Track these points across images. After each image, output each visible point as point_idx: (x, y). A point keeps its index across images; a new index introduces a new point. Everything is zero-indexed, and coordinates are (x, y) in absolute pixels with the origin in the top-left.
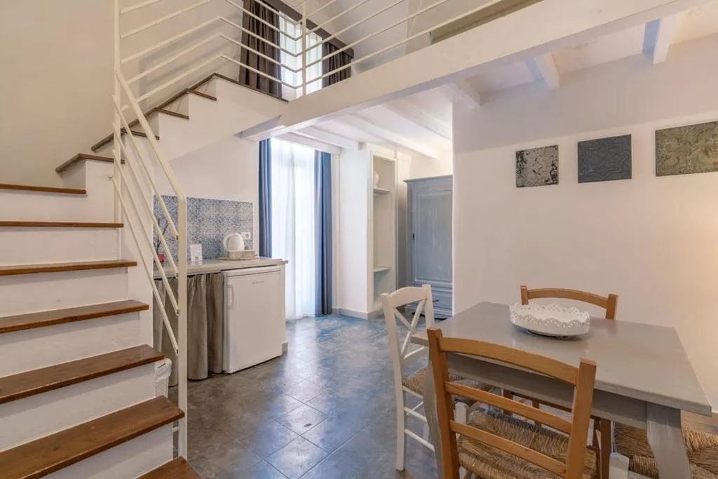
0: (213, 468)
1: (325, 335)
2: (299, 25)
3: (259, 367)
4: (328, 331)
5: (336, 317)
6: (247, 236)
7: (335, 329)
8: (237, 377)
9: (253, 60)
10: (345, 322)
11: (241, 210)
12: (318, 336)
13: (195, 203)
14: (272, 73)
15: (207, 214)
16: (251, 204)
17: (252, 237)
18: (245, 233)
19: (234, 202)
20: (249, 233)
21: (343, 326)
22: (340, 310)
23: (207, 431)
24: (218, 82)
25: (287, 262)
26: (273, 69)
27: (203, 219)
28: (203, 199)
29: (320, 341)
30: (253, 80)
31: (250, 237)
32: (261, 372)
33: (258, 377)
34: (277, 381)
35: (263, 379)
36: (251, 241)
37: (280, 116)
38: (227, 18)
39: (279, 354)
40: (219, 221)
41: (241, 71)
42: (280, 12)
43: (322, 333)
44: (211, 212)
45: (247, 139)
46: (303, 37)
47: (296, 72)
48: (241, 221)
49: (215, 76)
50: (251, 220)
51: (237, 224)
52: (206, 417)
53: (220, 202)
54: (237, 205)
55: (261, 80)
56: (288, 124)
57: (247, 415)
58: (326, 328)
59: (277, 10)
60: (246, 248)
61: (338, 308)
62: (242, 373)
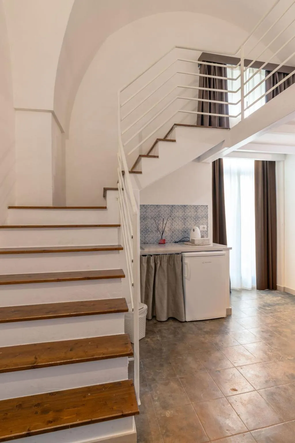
0: (158, 392)
1: (267, 308)
2: (238, 67)
3: (208, 322)
4: (269, 305)
5: (281, 293)
6: (204, 228)
7: (278, 304)
8: (191, 325)
9: (206, 107)
10: (288, 300)
11: (199, 211)
12: (260, 308)
13: (170, 208)
14: (221, 112)
15: (177, 214)
16: (207, 206)
17: (207, 229)
18: (202, 226)
19: (195, 206)
20: (205, 226)
21: (287, 304)
22: (284, 288)
23: (163, 360)
24: (177, 129)
25: (231, 248)
26: (222, 109)
27: (175, 217)
28: (174, 205)
29: (261, 313)
30: (207, 121)
31: (206, 229)
32: (208, 327)
33: (205, 330)
34: (218, 339)
35: (207, 333)
36: (207, 231)
37: (224, 141)
38: (189, 85)
39: (224, 315)
40: (185, 219)
41: (198, 117)
42: (227, 65)
43: (264, 306)
44: (179, 213)
45: (203, 163)
46: (242, 75)
47: (236, 104)
48: (199, 218)
49: (175, 126)
50: (207, 217)
51: (197, 219)
52: (165, 349)
53: (185, 206)
54: (196, 207)
55: (212, 120)
56: (229, 146)
57: (190, 359)
58: (268, 302)
59: (225, 64)
60: (202, 237)
61: (282, 286)
62: (195, 323)
